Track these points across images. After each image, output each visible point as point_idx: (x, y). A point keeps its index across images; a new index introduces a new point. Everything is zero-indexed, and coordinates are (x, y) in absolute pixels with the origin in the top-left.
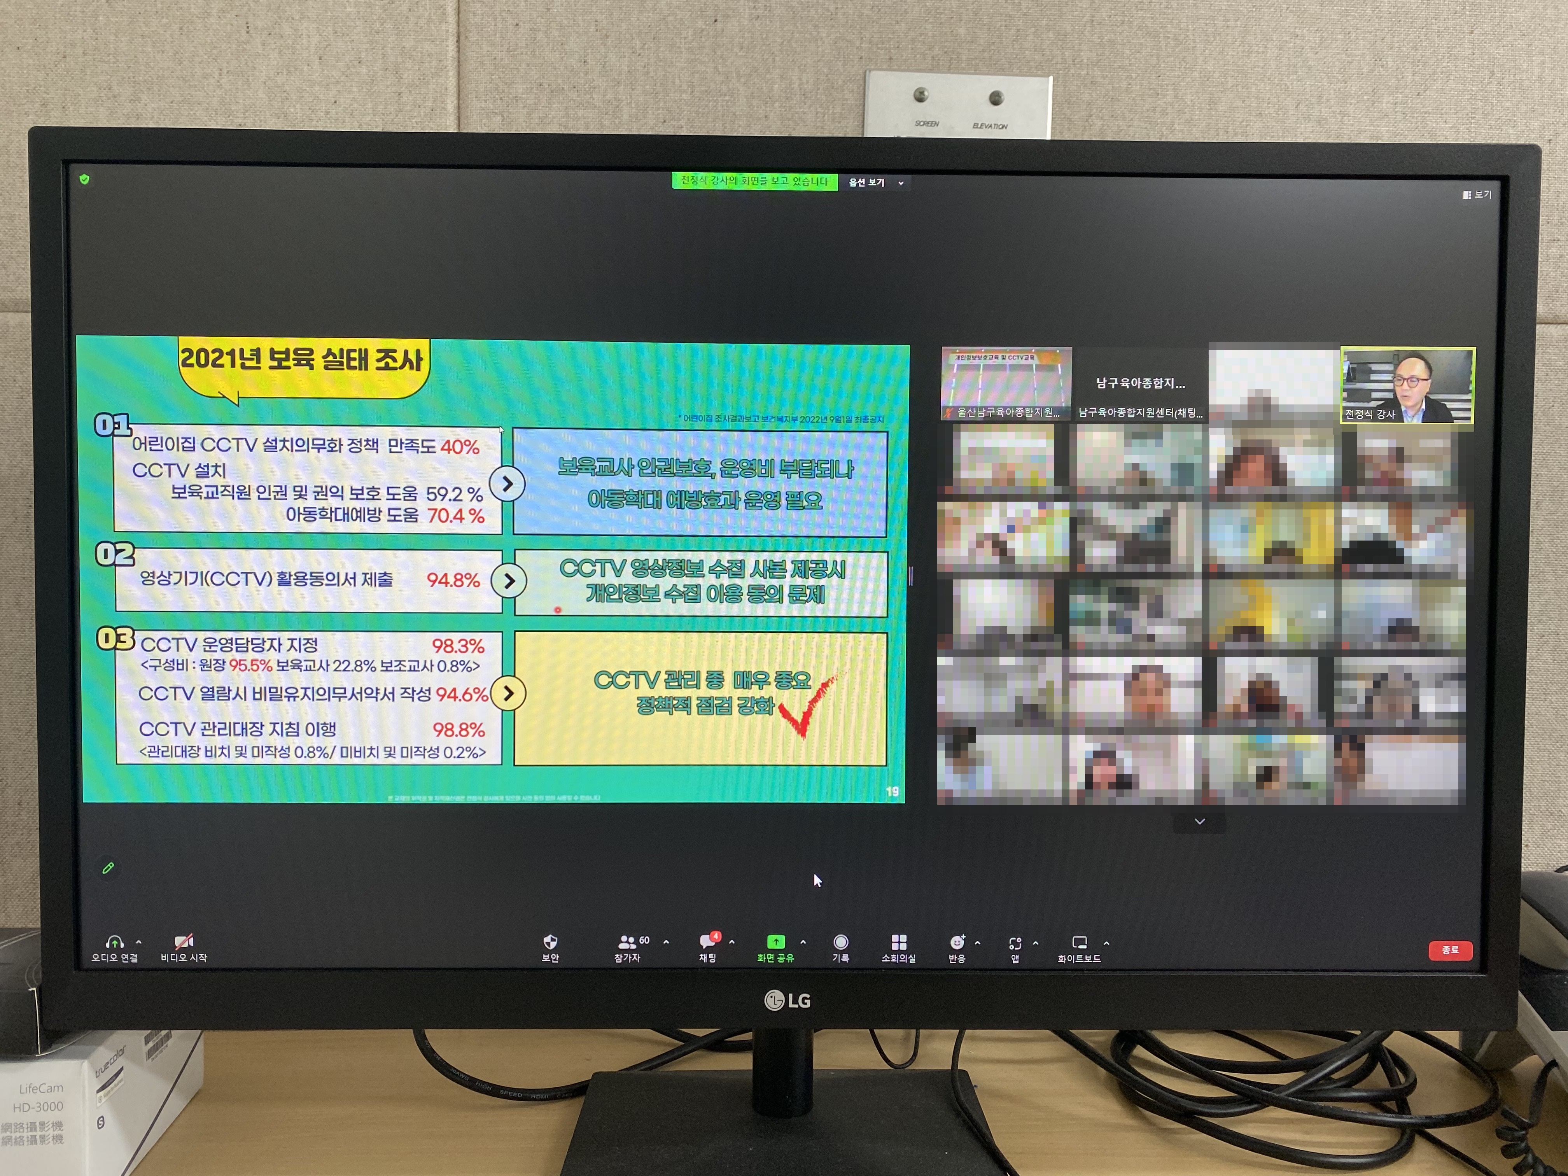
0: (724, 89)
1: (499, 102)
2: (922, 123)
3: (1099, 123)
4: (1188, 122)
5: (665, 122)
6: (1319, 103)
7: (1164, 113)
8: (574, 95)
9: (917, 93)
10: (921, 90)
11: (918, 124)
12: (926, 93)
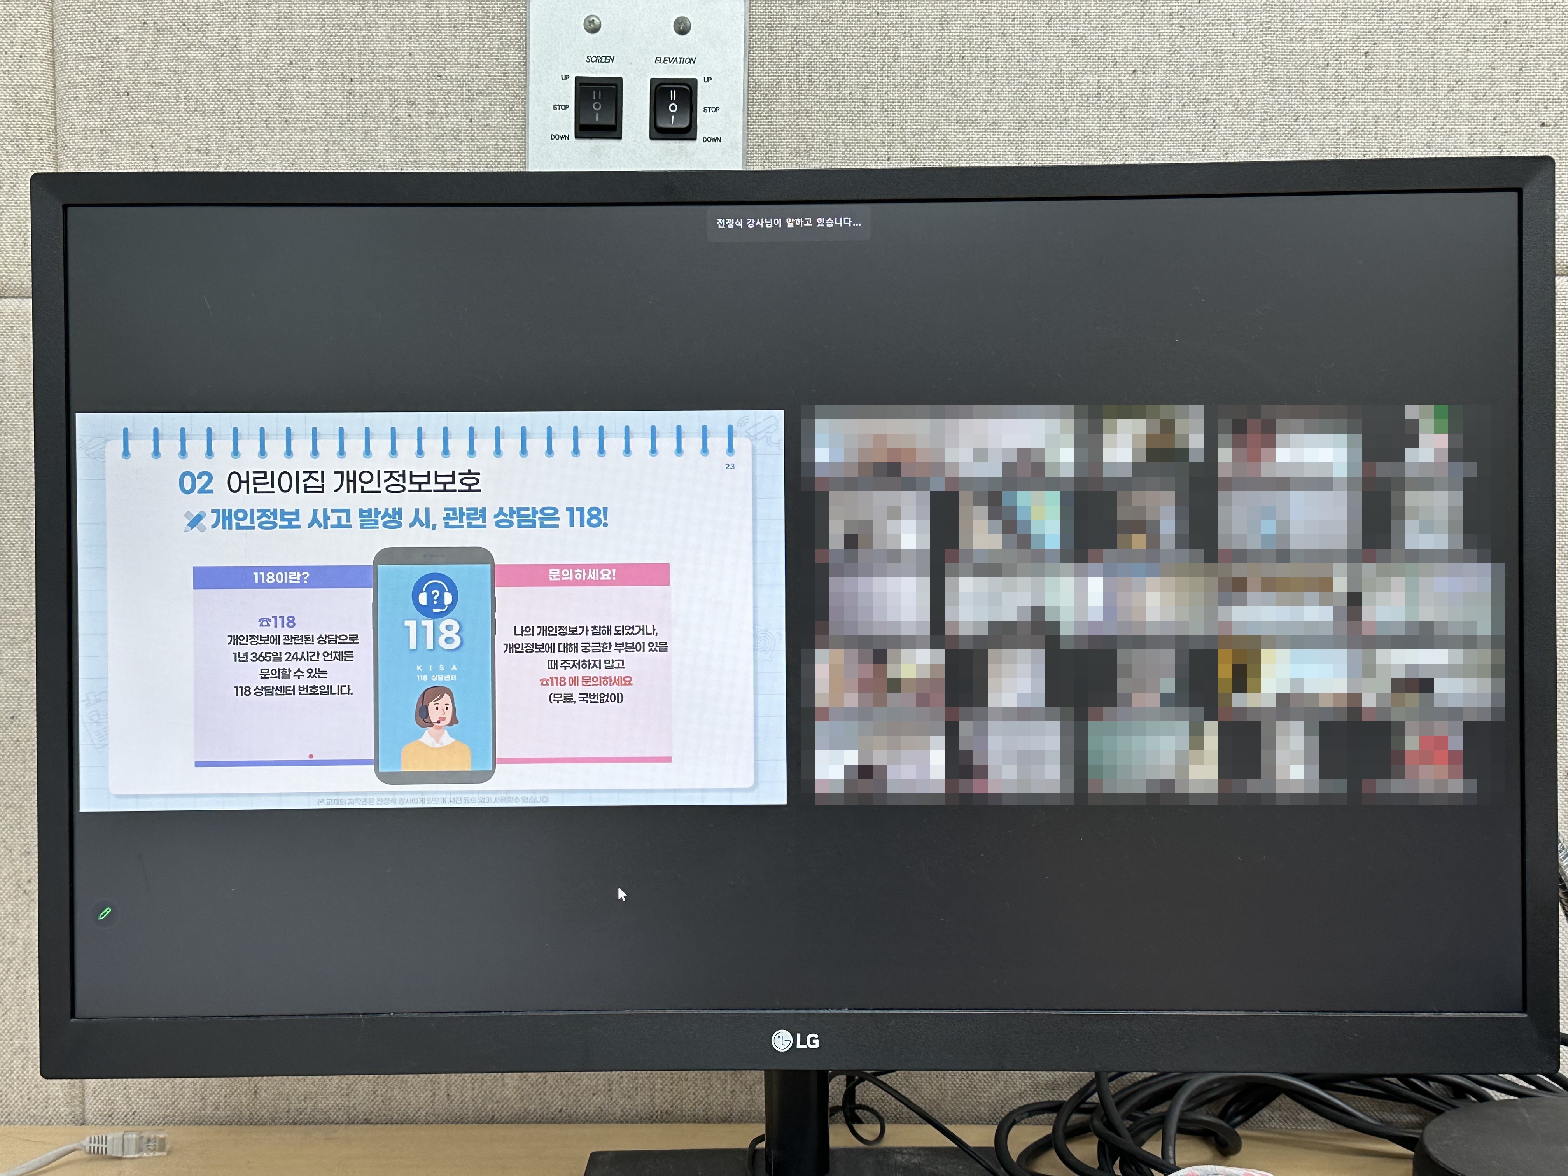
0: (360, 21)
1: (97, 44)
2: (594, 59)
3: (808, 52)
4: (916, 46)
5: (291, 63)
6: (1076, 17)
7: (887, 36)
8: (184, 34)
9: (587, 23)
10: (591, 20)
11: (590, 59)
12: (597, 21)
